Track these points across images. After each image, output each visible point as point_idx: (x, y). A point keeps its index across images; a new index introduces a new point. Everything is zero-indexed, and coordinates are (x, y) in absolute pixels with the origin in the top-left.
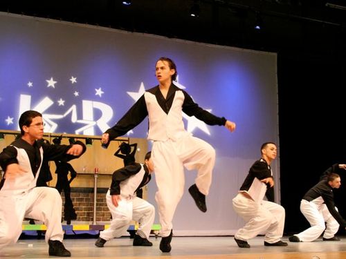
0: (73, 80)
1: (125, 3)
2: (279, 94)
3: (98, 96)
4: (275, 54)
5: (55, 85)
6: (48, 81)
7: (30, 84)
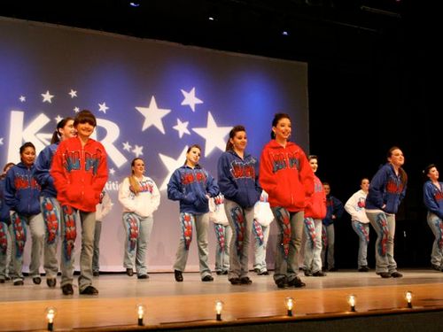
0: (73, 94)
1: (132, 4)
2: (310, 109)
3: (102, 111)
4: (306, 64)
5: (52, 99)
6: (43, 95)
7: (23, 99)
